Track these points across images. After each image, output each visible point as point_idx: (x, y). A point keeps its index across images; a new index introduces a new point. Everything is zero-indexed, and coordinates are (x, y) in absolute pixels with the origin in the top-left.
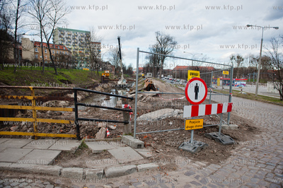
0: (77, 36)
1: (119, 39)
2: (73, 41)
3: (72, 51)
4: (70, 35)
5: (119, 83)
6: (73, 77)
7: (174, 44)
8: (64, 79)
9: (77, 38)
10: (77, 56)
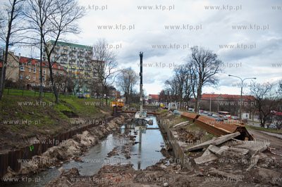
0: (75, 52)
1: (141, 56)
2: (70, 59)
3: (68, 70)
4: (67, 50)
5: (137, 116)
6: (78, 108)
7: (217, 63)
8: (68, 110)
9: (76, 55)
10: (74, 78)
